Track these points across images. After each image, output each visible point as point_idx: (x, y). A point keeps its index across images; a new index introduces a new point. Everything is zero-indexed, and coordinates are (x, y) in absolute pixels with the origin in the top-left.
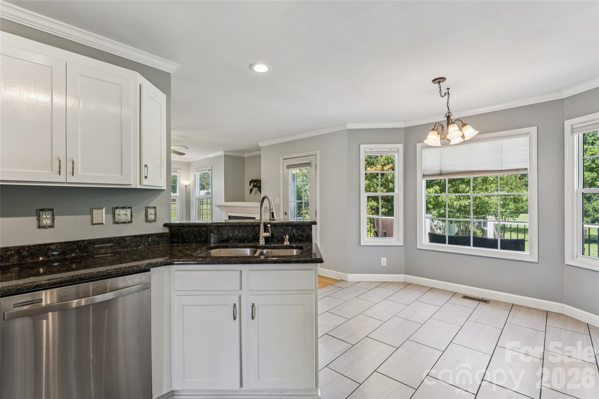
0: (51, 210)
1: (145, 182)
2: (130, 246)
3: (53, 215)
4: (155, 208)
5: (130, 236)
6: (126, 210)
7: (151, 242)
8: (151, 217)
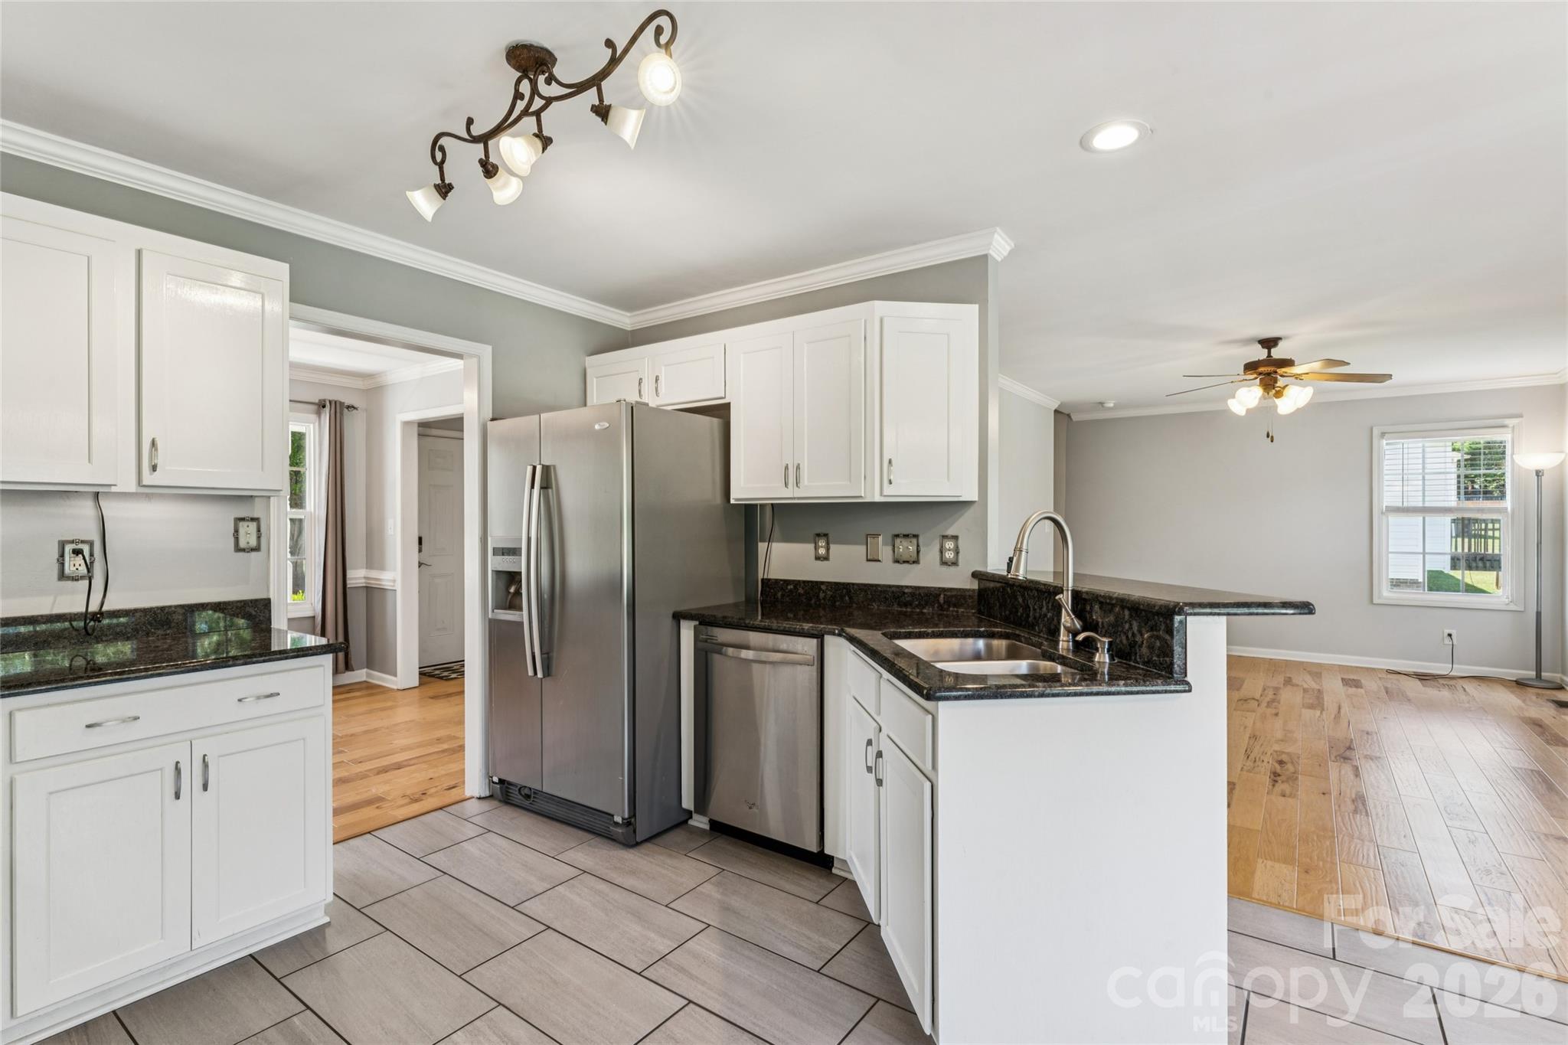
0: (826, 535)
1: (889, 490)
2: (911, 605)
3: (828, 544)
4: (955, 538)
5: (911, 587)
6: (909, 540)
7: (944, 603)
8: (949, 556)
